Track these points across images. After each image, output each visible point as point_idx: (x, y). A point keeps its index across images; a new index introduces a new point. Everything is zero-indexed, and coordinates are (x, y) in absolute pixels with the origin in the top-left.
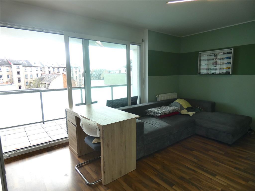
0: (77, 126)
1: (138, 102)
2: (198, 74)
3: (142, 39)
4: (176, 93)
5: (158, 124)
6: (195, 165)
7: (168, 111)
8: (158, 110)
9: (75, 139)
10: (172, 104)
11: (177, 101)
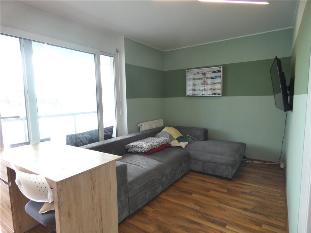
0: (10, 183)
1: (114, 134)
2: (186, 96)
3: (117, 49)
4: (162, 120)
5: (145, 163)
6: (198, 215)
7: (156, 144)
8: (144, 143)
9: (8, 207)
10: (159, 134)
11: (166, 129)
